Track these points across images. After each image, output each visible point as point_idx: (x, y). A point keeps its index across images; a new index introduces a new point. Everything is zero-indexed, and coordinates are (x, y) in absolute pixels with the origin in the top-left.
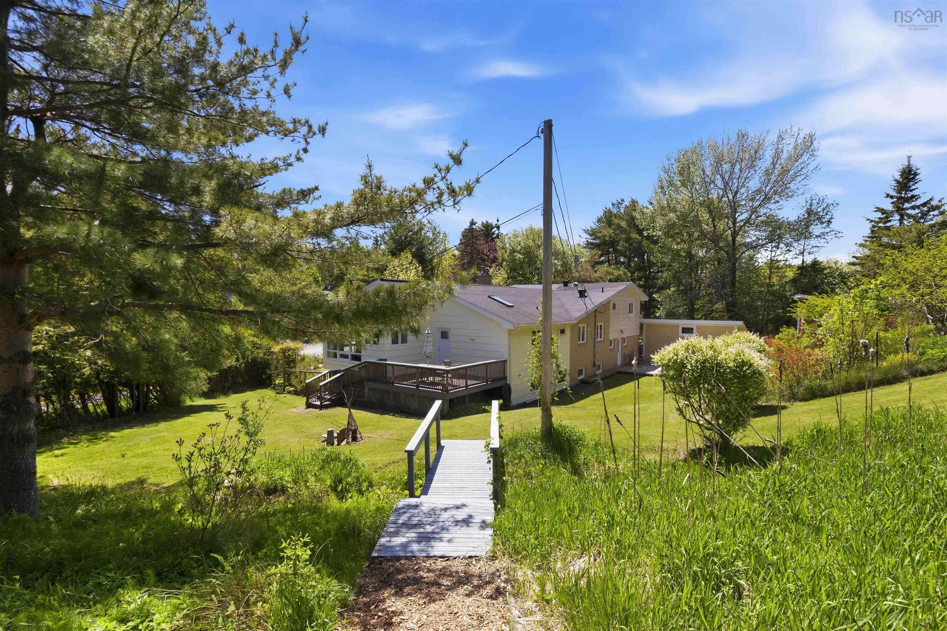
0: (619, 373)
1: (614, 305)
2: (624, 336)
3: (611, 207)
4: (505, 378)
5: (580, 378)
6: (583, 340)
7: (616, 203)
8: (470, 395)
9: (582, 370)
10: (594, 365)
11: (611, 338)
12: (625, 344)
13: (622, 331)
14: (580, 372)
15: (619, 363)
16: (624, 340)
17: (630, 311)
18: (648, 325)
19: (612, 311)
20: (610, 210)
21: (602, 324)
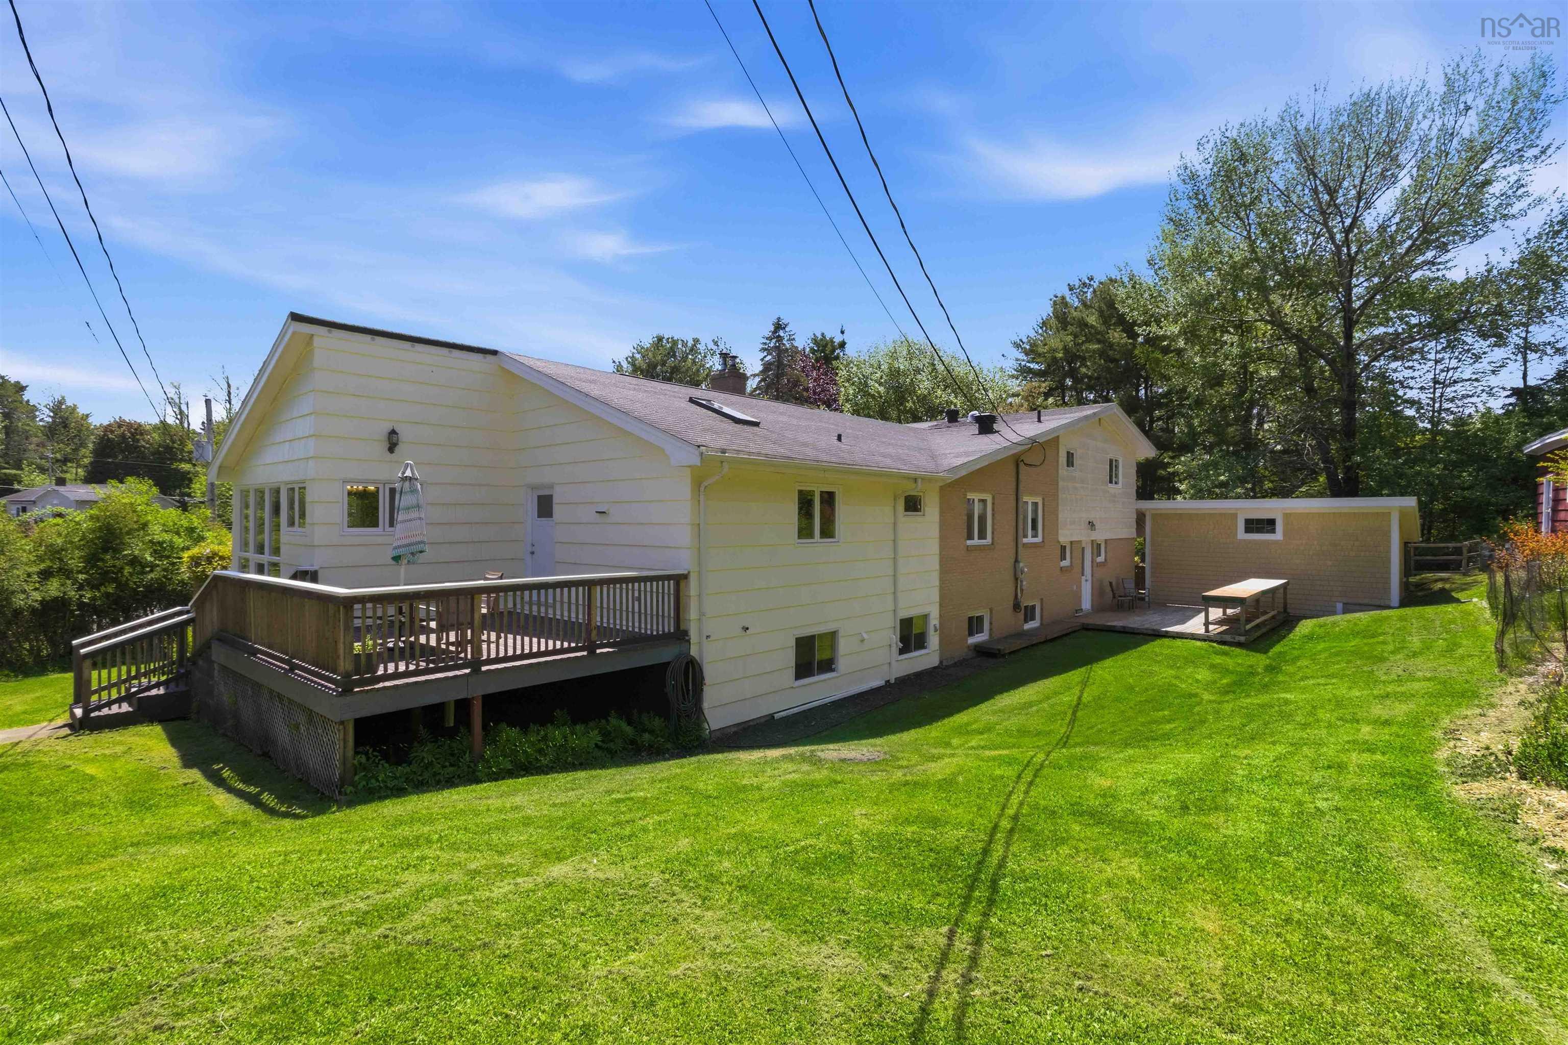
0: (1086, 628)
1: (1070, 457)
2: (1100, 536)
3: (1067, 294)
4: (681, 635)
5: (972, 640)
6: (982, 536)
7: (1077, 284)
8: (489, 700)
9: (980, 619)
10: (1016, 606)
11: (1065, 537)
12: (1100, 559)
13: (1091, 525)
14: (974, 625)
15: (1086, 604)
16: (1096, 548)
17: (1112, 477)
18: (1158, 517)
19: (1063, 470)
20: (1063, 298)
21: (1039, 500)
